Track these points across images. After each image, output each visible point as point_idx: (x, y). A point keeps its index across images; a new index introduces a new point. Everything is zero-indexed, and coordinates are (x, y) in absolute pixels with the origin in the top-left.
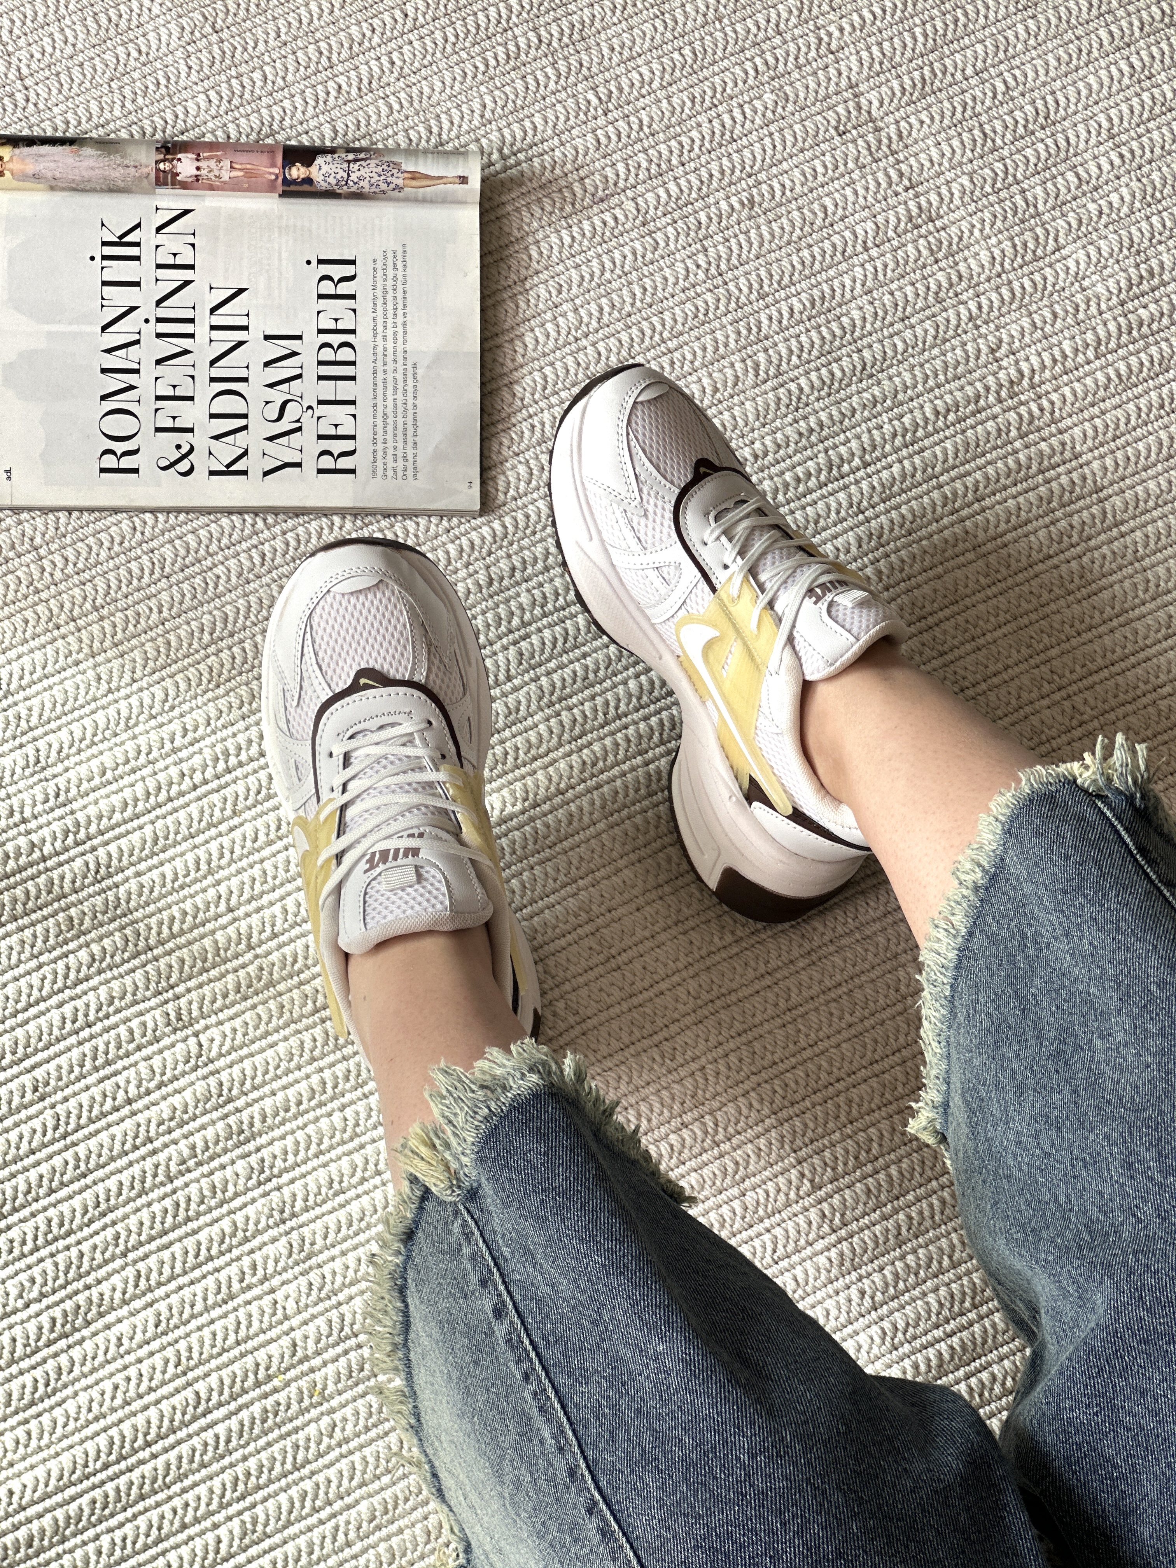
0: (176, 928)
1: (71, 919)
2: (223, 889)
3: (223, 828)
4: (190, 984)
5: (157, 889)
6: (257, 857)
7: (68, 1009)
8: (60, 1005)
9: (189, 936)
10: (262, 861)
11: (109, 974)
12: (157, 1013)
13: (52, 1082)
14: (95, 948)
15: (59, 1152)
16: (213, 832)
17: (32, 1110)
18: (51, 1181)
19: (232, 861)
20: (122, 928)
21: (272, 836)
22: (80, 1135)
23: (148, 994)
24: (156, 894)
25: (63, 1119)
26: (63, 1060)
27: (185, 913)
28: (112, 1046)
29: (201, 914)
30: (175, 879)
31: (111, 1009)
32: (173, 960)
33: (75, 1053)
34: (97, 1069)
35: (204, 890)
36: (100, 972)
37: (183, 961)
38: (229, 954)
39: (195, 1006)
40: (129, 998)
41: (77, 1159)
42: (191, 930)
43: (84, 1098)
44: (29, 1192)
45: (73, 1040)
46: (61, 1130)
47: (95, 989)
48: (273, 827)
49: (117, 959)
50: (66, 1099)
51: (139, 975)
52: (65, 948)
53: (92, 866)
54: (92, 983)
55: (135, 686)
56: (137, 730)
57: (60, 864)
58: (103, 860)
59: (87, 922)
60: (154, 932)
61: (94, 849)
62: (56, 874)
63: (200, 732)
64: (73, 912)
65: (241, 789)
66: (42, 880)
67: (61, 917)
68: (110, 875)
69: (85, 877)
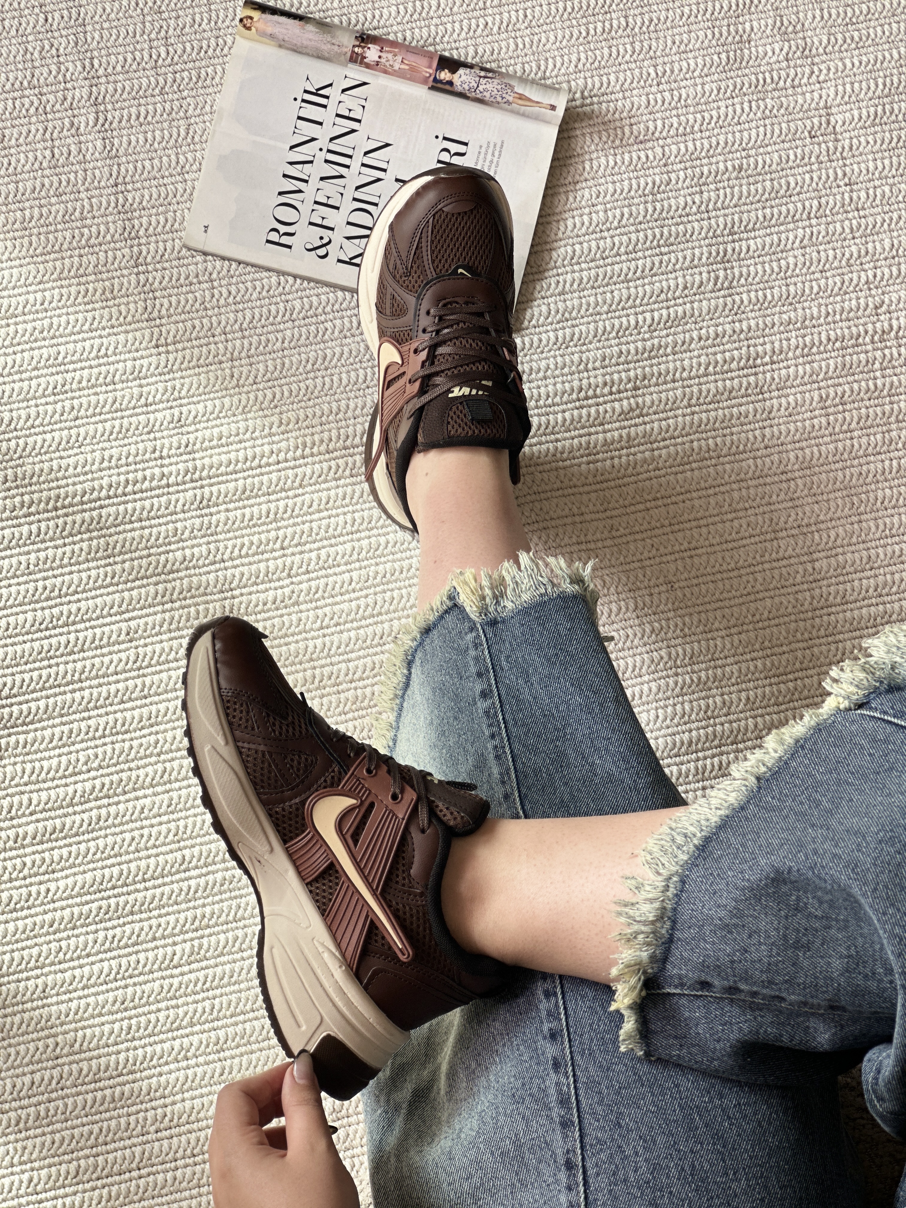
0: (243, 552)
1: (176, 529)
2: (281, 533)
3: (291, 493)
4: (244, 591)
5: (237, 523)
6: (309, 518)
7: (160, 587)
8: (156, 584)
9: (251, 559)
10: (311, 521)
11: (192, 571)
12: (218, 605)
13: (140, 632)
14: (188, 552)
15: (133, 678)
16: (284, 494)
17: (123, 647)
18: (124, 695)
19: (292, 516)
20: (209, 543)
21: (322, 507)
22: (149, 670)
23: (215, 590)
24: (236, 526)
25: (141, 657)
26: (150, 619)
27: (252, 543)
28: (183, 618)
29: (262, 546)
30: (251, 520)
31: (189, 595)
32: (237, 572)
33: (159, 617)
34: (170, 631)
35: (268, 531)
36: (187, 569)
37: (243, 575)
38: (275, 577)
39: (243, 606)
40: (202, 589)
41: (144, 685)
42: (253, 555)
43: (158, 648)
44: (107, 698)
45: (159, 608)
46: (138, 664)
47: (181, 579)
48: (324, 501)
49: (201, 563)
50: (146, 645)
51: (212, 576)
52: (168, 548)
53: (198, 498)
54: (181, 574)
55: (255, 386)
56: (249, 416)
57: (178, 492)
58: (207, 495)
59: (187, 534)
60: (229, 551)
61: (202, 487)
62: (173, 498)
63: (291, 426)
64: (179, 525)
65: (308, 471)
66: (164, 499)
67: (171, 526)
68: (208, 506)
69: (192, 504)
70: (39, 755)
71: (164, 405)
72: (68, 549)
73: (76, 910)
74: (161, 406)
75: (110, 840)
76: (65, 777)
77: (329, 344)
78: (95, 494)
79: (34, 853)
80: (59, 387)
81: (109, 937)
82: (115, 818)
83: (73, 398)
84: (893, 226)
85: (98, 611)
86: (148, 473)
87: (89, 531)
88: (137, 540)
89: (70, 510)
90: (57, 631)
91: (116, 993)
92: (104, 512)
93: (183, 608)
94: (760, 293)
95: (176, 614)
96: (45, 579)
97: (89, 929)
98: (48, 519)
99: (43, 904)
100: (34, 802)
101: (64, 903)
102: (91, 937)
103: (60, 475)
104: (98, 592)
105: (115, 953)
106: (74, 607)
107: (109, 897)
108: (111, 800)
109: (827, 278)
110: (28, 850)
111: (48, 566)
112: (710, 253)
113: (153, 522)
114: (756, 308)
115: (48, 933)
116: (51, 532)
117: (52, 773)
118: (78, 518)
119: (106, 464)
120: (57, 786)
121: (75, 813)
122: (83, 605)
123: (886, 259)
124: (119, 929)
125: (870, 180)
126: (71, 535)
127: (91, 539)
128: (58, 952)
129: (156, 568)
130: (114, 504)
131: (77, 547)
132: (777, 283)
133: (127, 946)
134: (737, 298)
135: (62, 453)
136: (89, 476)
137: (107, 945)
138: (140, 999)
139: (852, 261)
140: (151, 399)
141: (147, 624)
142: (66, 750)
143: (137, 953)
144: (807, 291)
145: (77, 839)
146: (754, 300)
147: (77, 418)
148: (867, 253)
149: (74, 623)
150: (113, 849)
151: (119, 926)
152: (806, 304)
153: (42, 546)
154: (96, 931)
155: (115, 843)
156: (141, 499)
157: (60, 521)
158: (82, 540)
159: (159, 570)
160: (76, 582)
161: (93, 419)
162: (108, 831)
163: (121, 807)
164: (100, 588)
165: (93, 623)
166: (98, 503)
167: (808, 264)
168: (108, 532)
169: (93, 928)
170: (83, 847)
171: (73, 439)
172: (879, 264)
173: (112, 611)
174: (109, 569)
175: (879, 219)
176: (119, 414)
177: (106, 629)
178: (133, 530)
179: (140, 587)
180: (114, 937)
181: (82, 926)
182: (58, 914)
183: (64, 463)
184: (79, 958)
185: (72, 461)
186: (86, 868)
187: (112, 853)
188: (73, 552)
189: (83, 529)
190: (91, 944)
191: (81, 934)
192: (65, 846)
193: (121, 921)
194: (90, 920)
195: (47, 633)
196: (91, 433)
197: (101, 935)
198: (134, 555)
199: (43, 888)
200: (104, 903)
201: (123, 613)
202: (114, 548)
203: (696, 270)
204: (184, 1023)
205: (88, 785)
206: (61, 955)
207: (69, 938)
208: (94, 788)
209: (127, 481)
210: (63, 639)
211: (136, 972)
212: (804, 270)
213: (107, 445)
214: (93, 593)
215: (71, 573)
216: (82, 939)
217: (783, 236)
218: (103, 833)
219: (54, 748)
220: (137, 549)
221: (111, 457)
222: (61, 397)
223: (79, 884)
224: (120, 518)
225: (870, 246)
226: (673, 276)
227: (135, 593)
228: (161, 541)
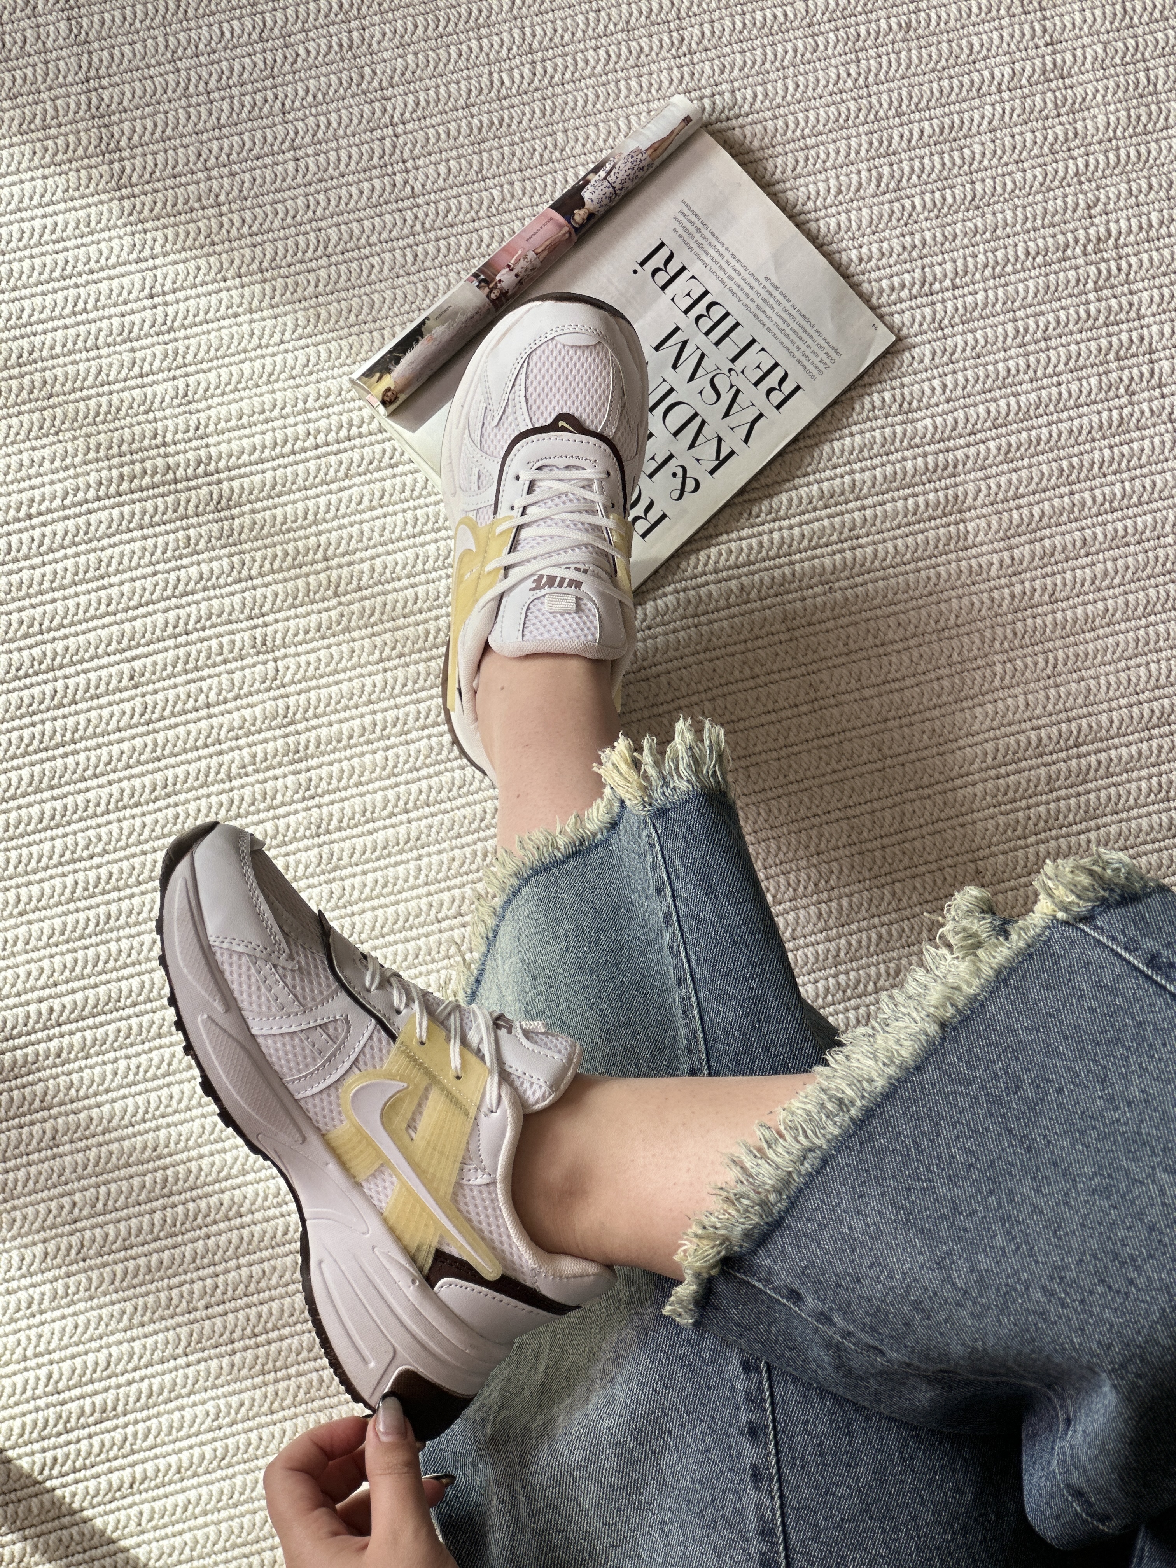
0: (276, 565)
1: (189, 538)
2: (323, 539)
3: (334, 487)
4: (279, 616)
5: (267, 528)
6: (358, 518)
7: (171, 615)
8: (166, 611)
9: (286, 574)
10: (362, 523)
11: (212, 593)
13: (147, 675)
14: (205, 568)
16: (325, 488)
19: (336, 517)
20: (231, 555)
21: (374, 503)
24: (265, 532)
26: (159, 658)
27: (287, 554)
29: (300, 558)
30: (284, 523)
31: (208, 623)
32: (269, 592)
33: (171, 654)
35: (307, 538)
36: (205, 589)
42: (289, 569)
45: (171, 642)
47: (198, 603)
48: (377, 495)
49: (222, 581)
51: (237, 599)
52: (179, 562)
53: (215, 496)
54: (196, 597)
55: (282, 347)
56: (276, 386)
57: (189, 489)
58: (226, 493)
59: (202, 545)
60: (257, 564)
61: (220, 482)
62: (183, 497)
63: (331, 399)
64: (192, 532)
65: (356, 457)
66: (170, 499)
67: (181, 534)
68: (229, 508)
69: (208, 504)
70: (26, 839)
71: (165, 375)
72: (48, 569)
73: (88, 1034)
74: (160, 376)
75: (125, 944)
76: (61, 864)
77: (377, 286)
78: (81, 495)
79: (28, 962)
80: (25, 355)
81: (133, 1067)
82: (128, 916)
83: (44, 370)
84: (1109, 97)
85: (92, 650)
86: (148, 465)
87: (74, 544)
88: (139, 553)
89: (49, 517)
90: (41, 678)
91: (145, 1136)
92: (93, 518)
93: (202, 640)
94: (938, 195)
95: (193, 649)
96: (20, 610)
97: (106, 1057)
98: (21, 531)
99: (45, 1028)
100: (24, 899)
101: (73, 1026)
102: (109, 1068)
103: (32, 471)
104: (91, 625)
105: (141, 1087)
106: (60, 646)
107: (130, 1017)
108: (122, 894)
109: (1024, 171)
110: (20, 959)
111: (22, 593)
112: (871, 144)
113: (158, 529)
114: (932, 215)
115: (55, 1066)
116: (25, 549)
117: (45, 860)
118: (60, 527)
119: (92, 455)
120: (52, 877)
121: (77, 911)
122: (72, 642)
123: (1100, 142)
124: (144, 1056)
125: (1077, 38)
126: (51, 550)
127: (77, 555)
128: (69, 1089)
129: (165, 590)
130: (105, 508)
131: (59, 567)
132: (959, 180)
133: (155, 1077)
134: (907, 203)
135: (35, 443)
136: (72, 472)
137: (131, 1077)
138: (177, 1143)
139: (1057, 147)
140: (146, 368)
141: (155, 664)
142: (60, 831)
143: (169, 1085)
144: (999, 190)
145: (83, 942)
146: (929, 204)
147: (51, 396)
148: (1076, 134)
149: (61, 667)
150: (129, 956)
151: (145, 1052)
152: (998, 207)
153: (15, 567)
154: (116, 1060)
155: (132, 948)
156: (141, 500)
157: (37, 533)
158: (66, 557)
159: (169, 592)
160: (61, 613)
161: (72, 397)
162: (122, 933)
163: (136, 901)
164: (92, 618)
165: (86, 666)
166: (85, 507)
167: (999, 152)
168: (100, 545)
169: (111, 1056)
170: (91, 952)
171: (48, 423)
172: (1092, 149)
173: (110, 649)
174: (103, 593)
175: (1090, 88)
176: (106, 388)
177: (104, 673)
178: (132, 540)
179: (144, 616)
180: (138, 1067)
181: (97, 1054)
182: (66, 1040)
183: (37, 456)
184: (95, 1094)
185: (47, 452)
186: (98, 979)
187: (129, 961)
188: (55, 573)
189: (66, 542)
190: (109, 1077)
191: (97, 1064)
192: (69, 951)
193: (147, 1046)
194: (107, 1046)
195: (28, 681)
196: (71, 415)
197: (122, 1065)
198: (134, 574)
199: (44, 1006)
200: (123, 1025)
201: (124, 651)
202: (109, 565)
203: (853, 168)
204: (234, 1171)
205: (92, 875)
206: (73, 1091)
207: (81, 1069)
208: (99, 878)
209: (122, 477)
210: (48, 688)
211: (170, 1110)
212: (995, 161)
213: (92, 429)
214: (84, 626)
215: (54, 601)
216: (98, 1070)
217: (966, 116)
218: (114, 935)
219: (45, 829)
220: (139, 565)
221: (99, 445)
222: (29, 368)
223: (91, 1002)
224: (114, 525)
225: (1079, 125)
226: (823, 176)
227: (138, 624)
228: (169, 554)
